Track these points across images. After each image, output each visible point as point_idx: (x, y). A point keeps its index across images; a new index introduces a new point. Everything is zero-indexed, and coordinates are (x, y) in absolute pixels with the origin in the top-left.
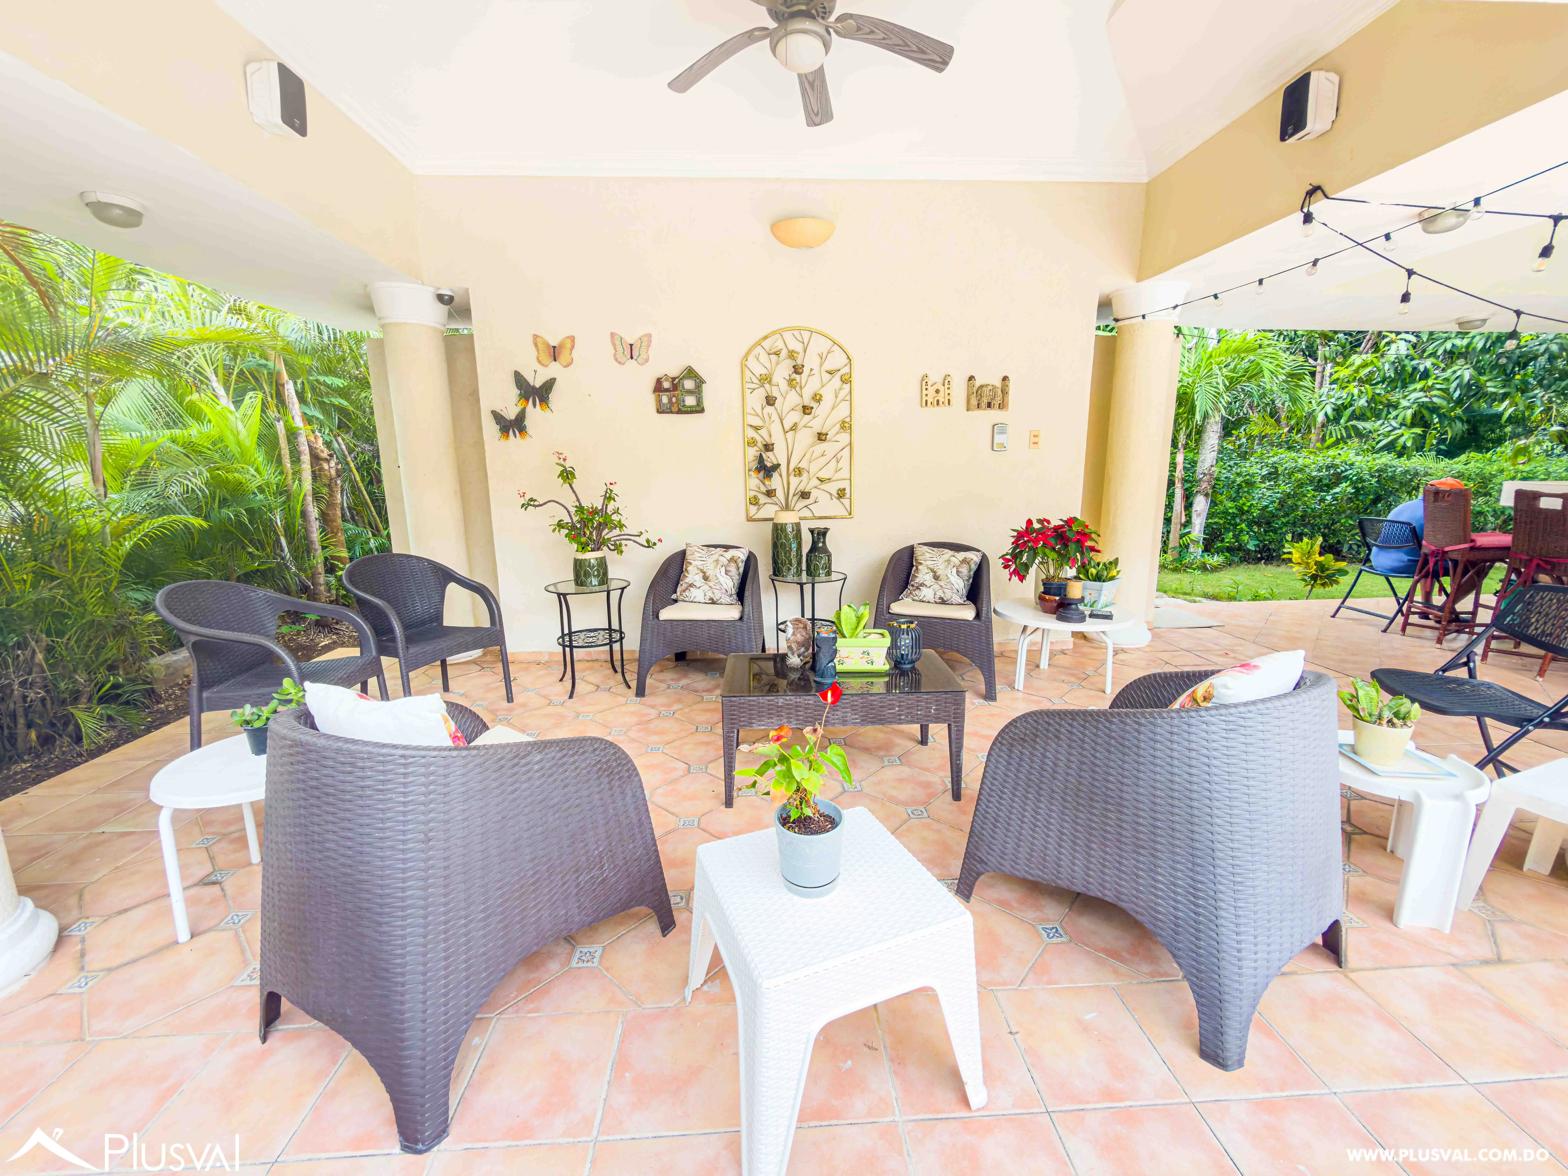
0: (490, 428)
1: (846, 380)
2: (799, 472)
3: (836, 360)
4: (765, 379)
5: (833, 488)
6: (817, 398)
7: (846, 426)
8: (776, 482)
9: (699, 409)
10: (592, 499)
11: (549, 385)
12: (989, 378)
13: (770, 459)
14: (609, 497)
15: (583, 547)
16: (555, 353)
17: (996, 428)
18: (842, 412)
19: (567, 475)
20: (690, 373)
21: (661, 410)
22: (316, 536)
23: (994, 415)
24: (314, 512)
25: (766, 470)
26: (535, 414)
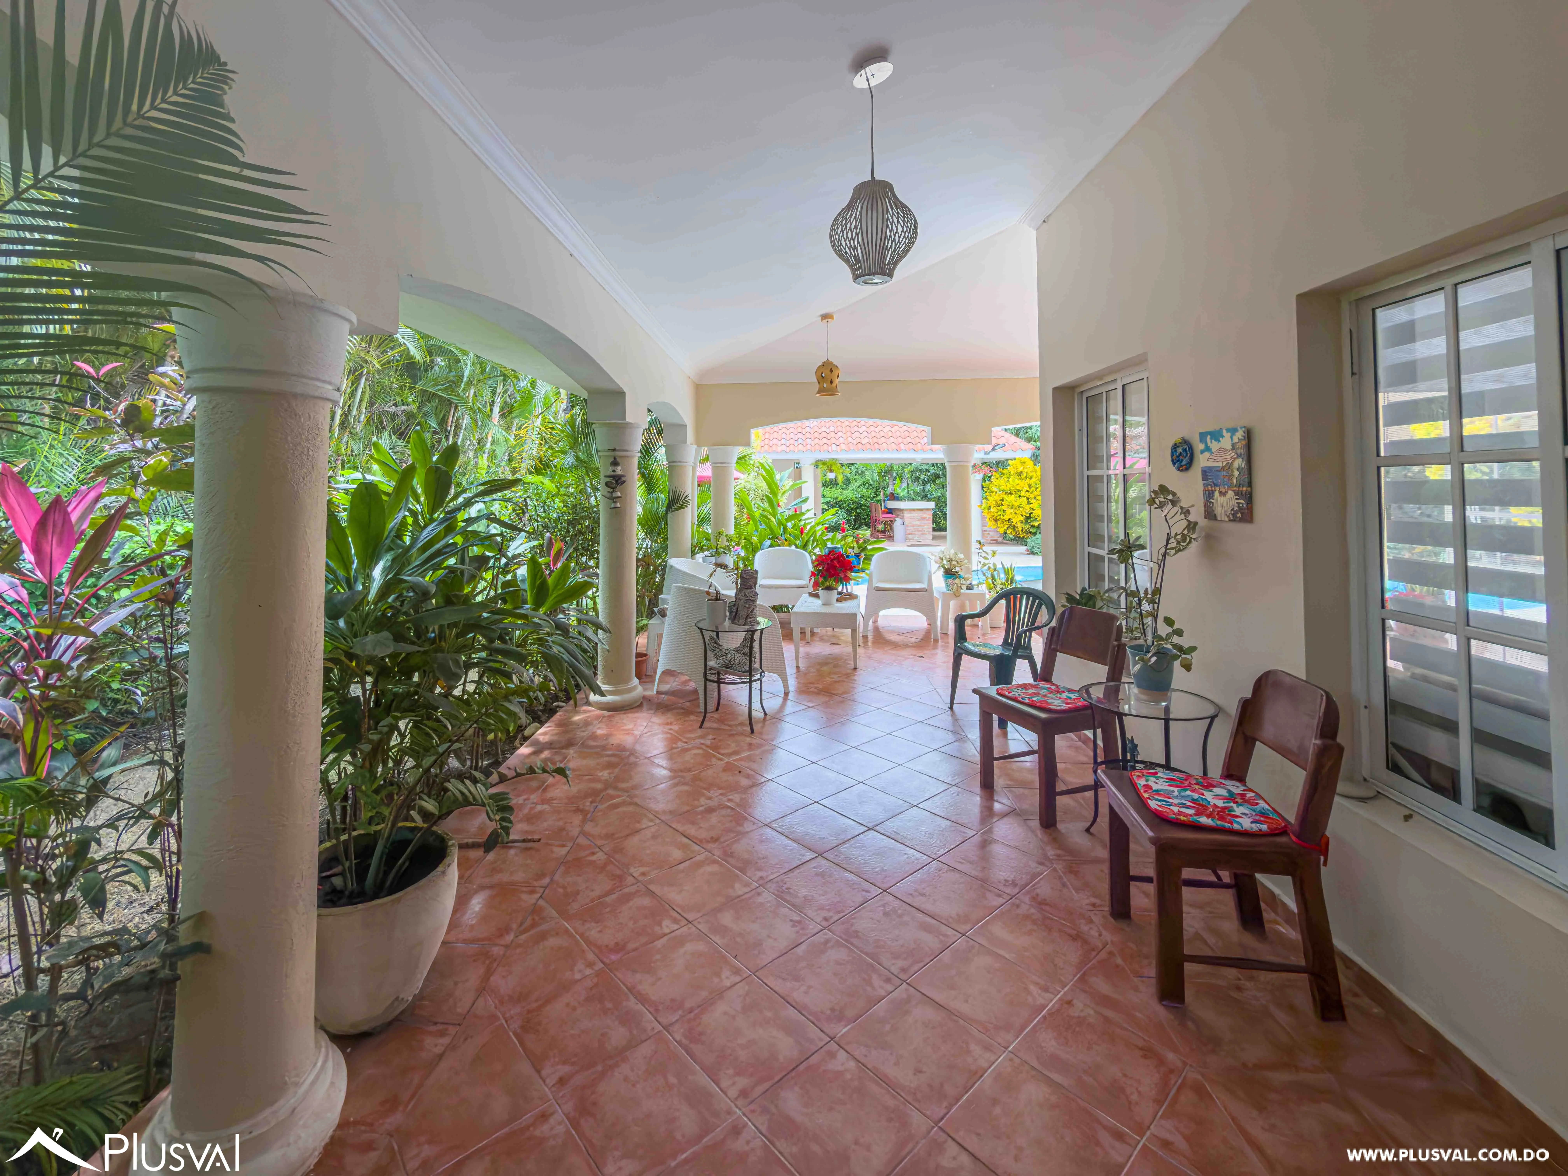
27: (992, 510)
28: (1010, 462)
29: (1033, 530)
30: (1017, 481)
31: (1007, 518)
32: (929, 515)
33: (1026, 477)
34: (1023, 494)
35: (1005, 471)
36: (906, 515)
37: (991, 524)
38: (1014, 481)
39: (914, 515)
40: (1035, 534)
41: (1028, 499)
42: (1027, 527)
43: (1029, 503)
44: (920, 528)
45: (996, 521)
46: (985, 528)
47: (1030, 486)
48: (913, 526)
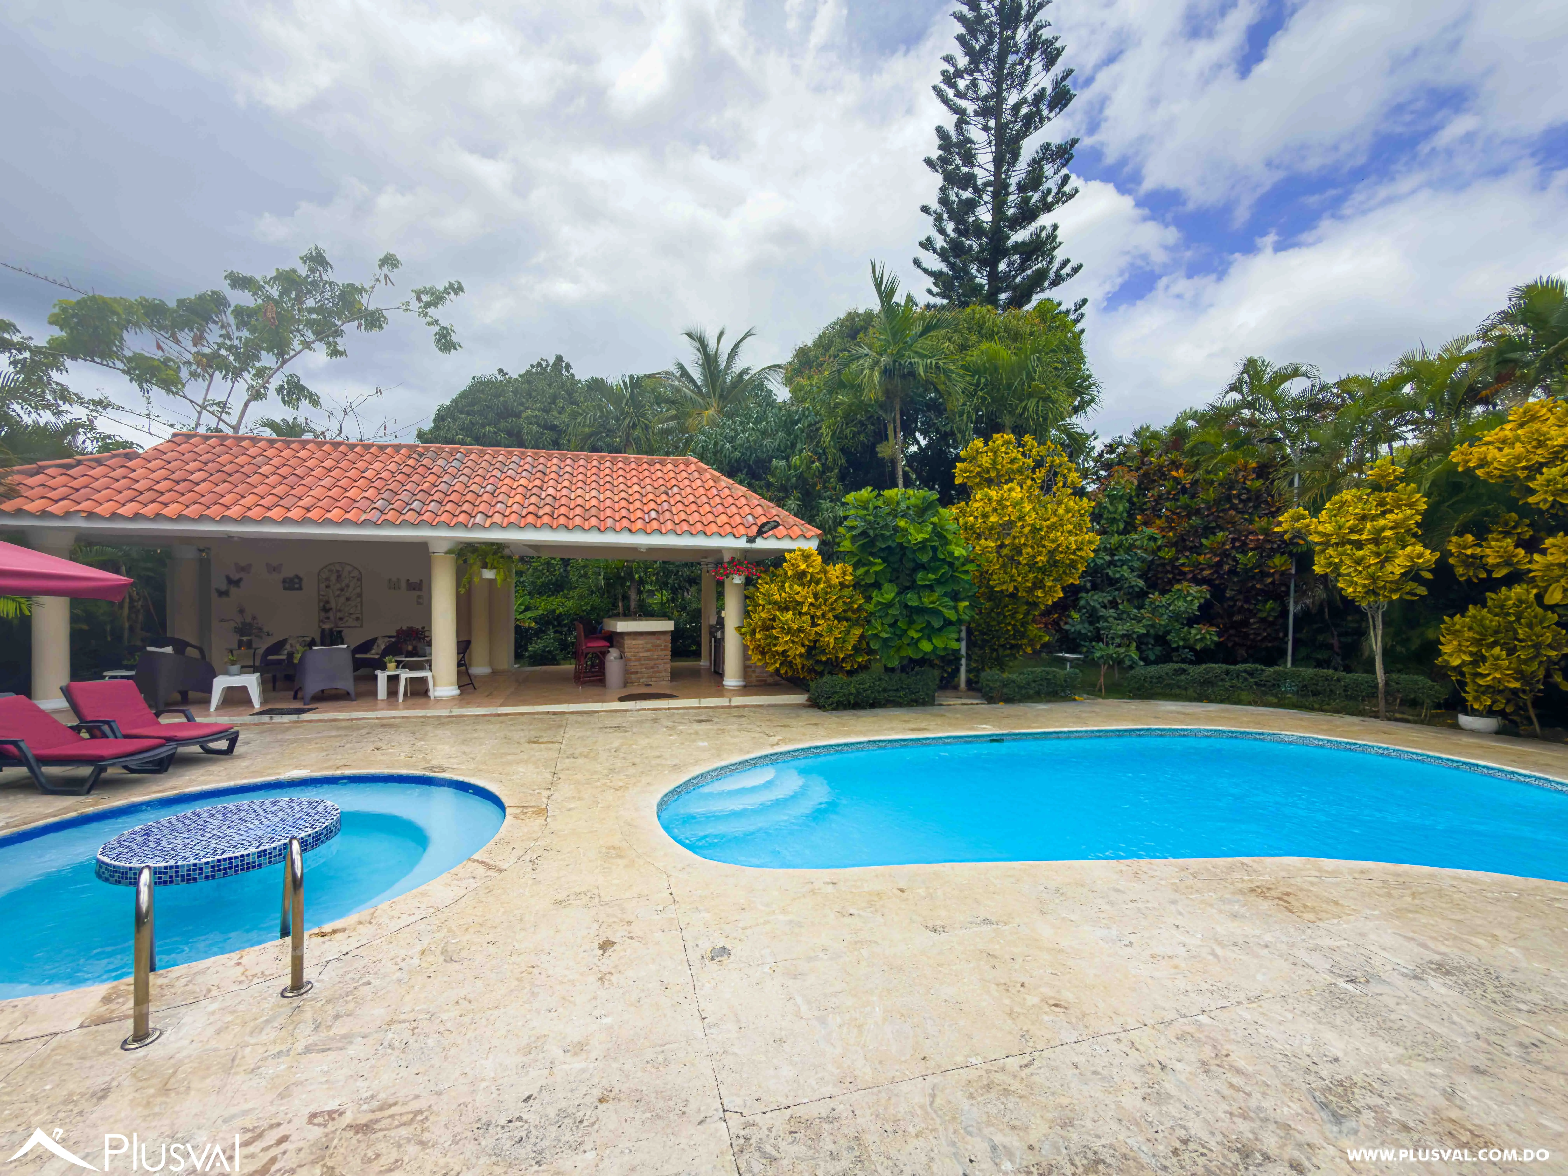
0: (214, 595)
1: (360, 580)
2: (340, 611)
3: (355, 573)
4: (327, 579)
5: (354, 616)
6: (348, 586)
7: (360, 595)
8: (331, 615)
9: (300, 589)
10: (248, 620)
11: (240, 580)
12: (414, 580)
13: (328, 606)
14: (254, 618)
15: (242, 635)
16: (243, 569)
17: (419, 597)
18: (358, 590)
19: (242, 611)
20: (297, 577)
21: (285, 589)
22: (126, 634)
23: (418, 593)
24: (127, 625)
25: (326, 610)
26: (233, 590)
27: (758, 636)
28: (787, 556)
29: (819, 668)
30: (797, 588)
31: (780, 649)
32: (667, 641)
33: (810, 582)
34: (805, 610)
35: (780, 571)
36: (628, 642)
37: (755, 658)
38: (791, 587)
39: (640, 642)
40: (821, 674)
41: (812, 617)
42: (809, 663)
43: (814, 624)
44: (651, 663)
45: (763, 653)
46: (749, 663)
47: (816, 596)
48: (639, 660)
